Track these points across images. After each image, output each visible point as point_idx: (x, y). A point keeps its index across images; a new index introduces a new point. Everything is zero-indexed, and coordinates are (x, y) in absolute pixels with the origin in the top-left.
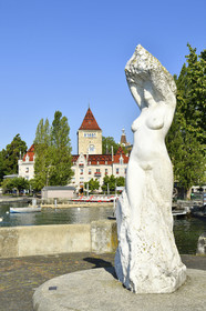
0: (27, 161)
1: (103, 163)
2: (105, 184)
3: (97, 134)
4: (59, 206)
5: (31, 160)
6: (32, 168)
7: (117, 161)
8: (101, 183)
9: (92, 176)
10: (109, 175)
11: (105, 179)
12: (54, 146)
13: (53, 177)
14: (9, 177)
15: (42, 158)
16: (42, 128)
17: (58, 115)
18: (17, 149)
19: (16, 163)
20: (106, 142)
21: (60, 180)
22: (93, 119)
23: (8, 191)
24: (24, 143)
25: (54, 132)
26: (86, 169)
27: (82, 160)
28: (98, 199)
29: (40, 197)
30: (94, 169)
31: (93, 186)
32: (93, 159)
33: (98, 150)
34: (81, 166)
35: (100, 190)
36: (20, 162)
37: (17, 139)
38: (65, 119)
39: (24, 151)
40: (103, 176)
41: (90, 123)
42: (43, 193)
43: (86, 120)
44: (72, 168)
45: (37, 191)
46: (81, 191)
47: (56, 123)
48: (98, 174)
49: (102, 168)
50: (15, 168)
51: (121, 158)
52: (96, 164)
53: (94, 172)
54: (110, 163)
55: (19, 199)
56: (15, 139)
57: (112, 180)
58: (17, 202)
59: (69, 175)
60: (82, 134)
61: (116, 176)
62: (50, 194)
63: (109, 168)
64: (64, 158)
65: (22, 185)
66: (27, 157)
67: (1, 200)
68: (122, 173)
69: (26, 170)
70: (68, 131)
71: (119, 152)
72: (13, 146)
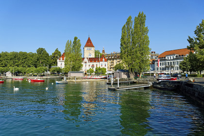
0: (61, 60)
1: (95, 61)
2: (96, 70)
3: (93, 49)
4: (77, 80)
5: (63, 59)
6: (63, 63)
7: (102, 61)
8: (94, 70)
9: (90, 67)
10: (98, 67)
12: (73, 54)
13: (73, 67)
14: (53, 67)
15: (68, 58)
16: (68, 45)
17: (76, 39)
18: (57, 55)
19: (56, 61)
20: (96, 52)
21: (76, 69)
22: (91, 42)
23: (53, 73)
24: (60, 52)
25: (74, 46)
26: (88, 64)
27: (86, 60)
28: (95, 77)
29: (67, 76)
30: (91, 64)
31: (91, 71)
32: (91, 60)
33: (93, 56)
34: (86, 62)
35: (94, 73)
36: (58, 60)
37: (57, 50)
38: (79, 40)
39: (60, 56)
40: (95, 67)
41: (89, 44)
42: (69, 74)
43: (87, 42)
44: (82, 63)
45: (66, 74)
46: (86, 74)
47: (75, 42)
48: (93, 66)
49: (95, 64)
50: (56, 63)
51: (103, 59)
52: (92, 62)
53: (91, 65)
54: (99, 61)
55: (58, 77)
57: (100, 69)
58: (57, 78)
59: (80, 67)
60: (86, 49)
61: (101, 67)
62: (72, 75)
63: (98, 63)
64: (78, 58)
65: (59, 71)
66: (61, 58)
67: (49, 77)
68: (104, 66)
69: (61, 64)
70: (80, 46)
71: (102, 56)
72: (55, 54)
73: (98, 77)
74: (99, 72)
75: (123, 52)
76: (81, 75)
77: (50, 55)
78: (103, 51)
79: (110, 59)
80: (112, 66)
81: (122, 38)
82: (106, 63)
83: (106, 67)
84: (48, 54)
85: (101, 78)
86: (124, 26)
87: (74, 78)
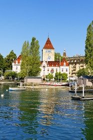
0: (17, 63)
1: (55, 65)
2: (56, 76)
3: (53, 51)
5: (19, 63)
6: (19, 67)
7: (63, 65)
8: (54, 76)
9: (49, 72)
10: (58, 72)
11: (56, 74)
12: (30, 56)
13: (30, 72)
14: (8, 72)
15: (25, 61)
16: (25, 46)
17: (34, 39)
18: (12, 58)
19: (11, 64)
20: (56, 55)
21: (33, 74)
22: (50, 43)
23: (7, 78)
24: (15, 55)
25: (31, 48)
26: (46, 68)
27: (44, 64)
28: (54, 84)
29: (23, 82)
30: (50, 68)
31: (50, 77)
32: (50, 64)
33: (52, 59)
34: (44, 67)
35: (53, 79)
36: (13, 64)
37: (12, 52)
38: (38, 42)
39: (15, 59)
40: (55, 72)
41: (49, 45)
42: (25, 80)
43: (47, 43)
44: (40, 67)
45: (22, 79)
46: (44, 79)
47: (33, 44)
48: (52, 71)
49: (55, 68)
50: (10, 67)
51: (65, 63)
52: (51, 66)
53: (50, 70)
54: (59, 66)
55: (13, 82)
56: (11, 53)
57: (60, 74)
58: (12, 84)
59: (38, 71)
60: (44, 51)
61: (62, 72)
62: (29, 81)
63: (58, 68)
64: (36, 62)
65: (14, 76)
66: (17, 61)
67: (3, 83)
68: (65, 71)
69: (16, 68)
70: (38, 48)
71: (64, 60)
72: (10, 56)
73: (59, 84)
74: (60, 77)
75: (88, 55)
76: (39, 81)
77: (4, 58)
78: (65, 54)
79: (72, 64)
80: (74, 72)
81: (88, 40)
82: (68, 67)
83: (68, 73)
84: (2, 57)
85: (62, 85)
86: (90, 26)
87: (31, 84)
